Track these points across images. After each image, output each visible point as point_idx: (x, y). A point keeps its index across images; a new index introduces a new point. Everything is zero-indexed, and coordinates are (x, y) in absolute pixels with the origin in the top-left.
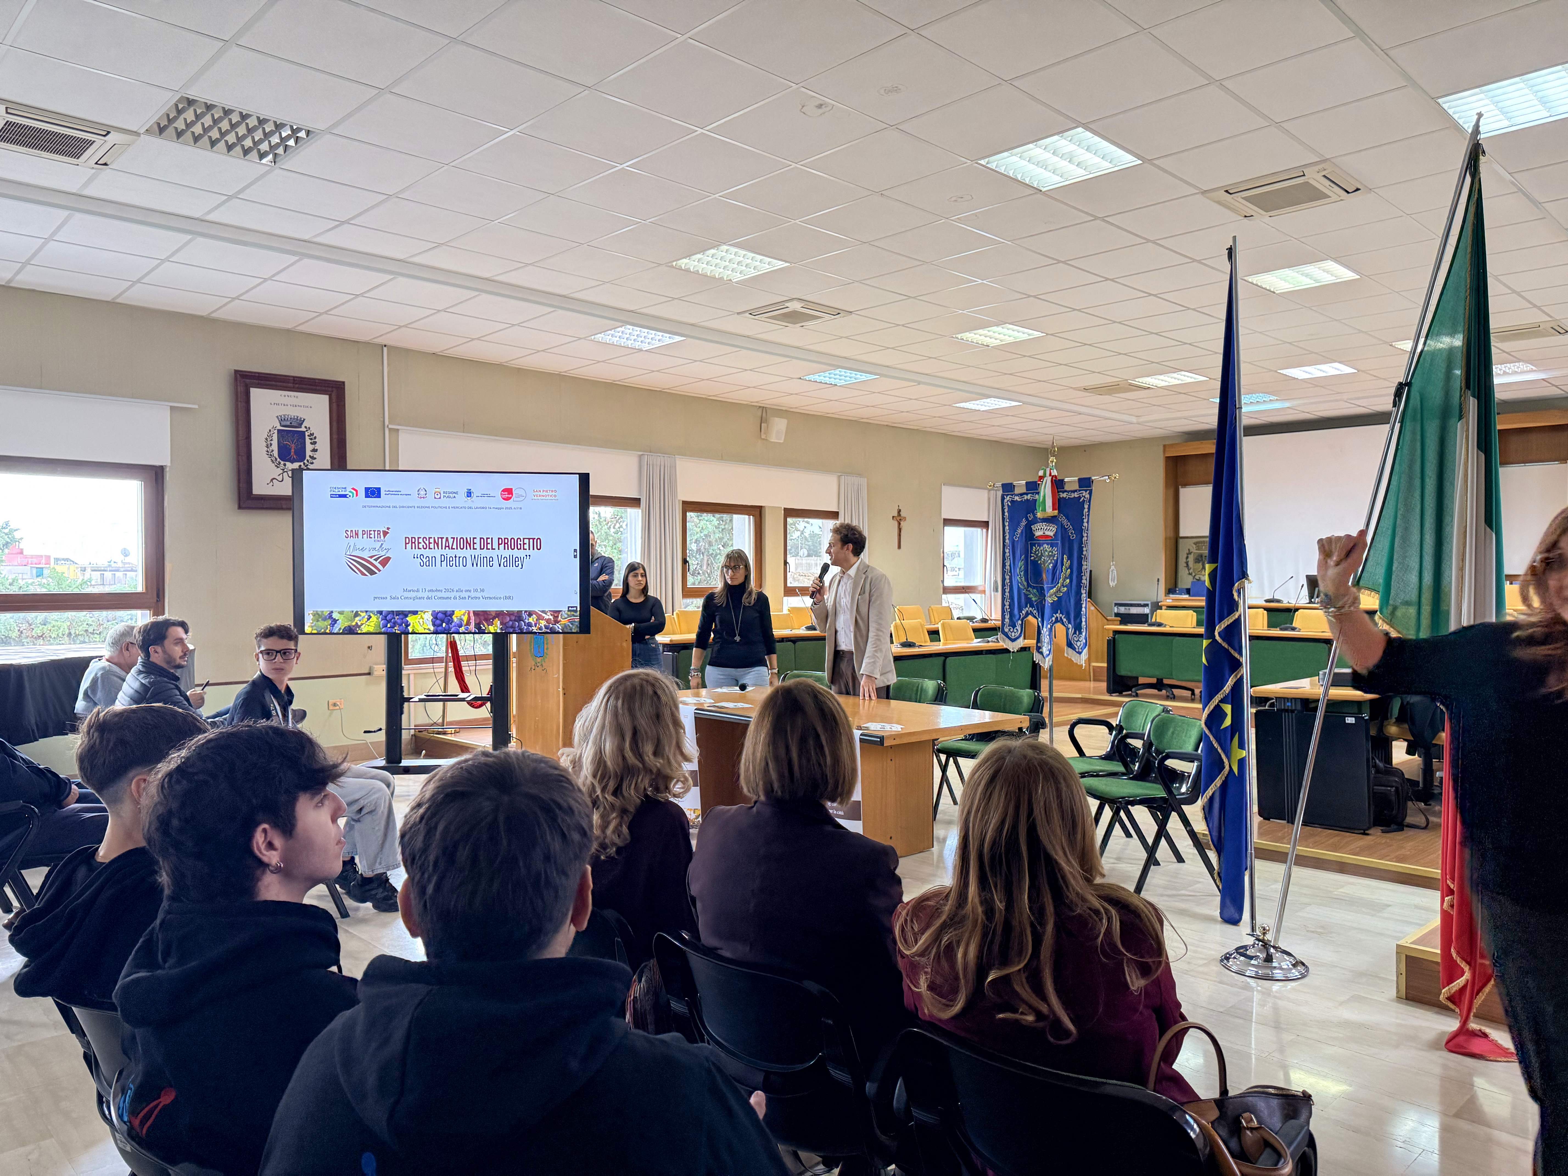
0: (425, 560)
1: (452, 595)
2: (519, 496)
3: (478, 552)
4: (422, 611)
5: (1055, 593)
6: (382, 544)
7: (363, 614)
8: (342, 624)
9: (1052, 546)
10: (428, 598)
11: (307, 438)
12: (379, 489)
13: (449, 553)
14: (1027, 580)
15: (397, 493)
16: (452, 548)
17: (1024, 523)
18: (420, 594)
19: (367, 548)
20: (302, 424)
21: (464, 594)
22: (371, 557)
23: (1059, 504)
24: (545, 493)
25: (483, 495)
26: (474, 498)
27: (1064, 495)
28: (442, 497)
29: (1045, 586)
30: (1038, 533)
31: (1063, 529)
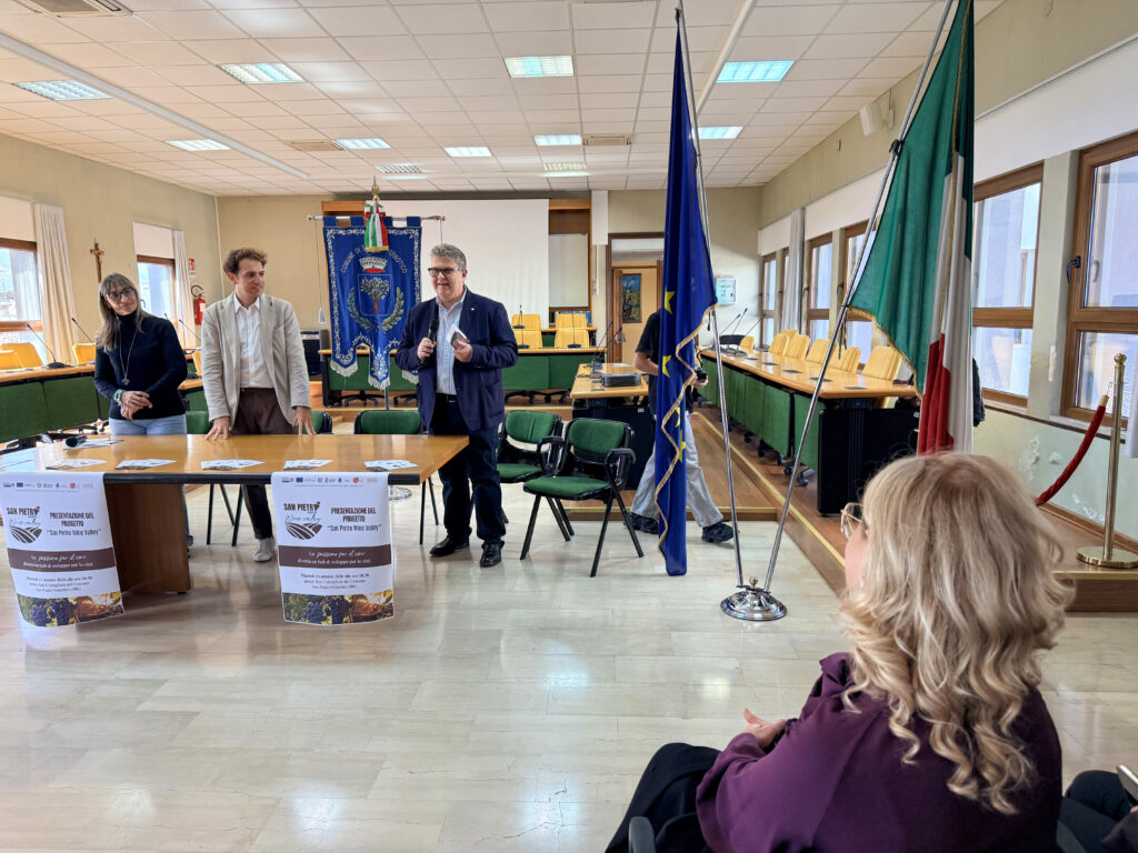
5: (389, 323)
9: (383, 278)
14: (358, 310)
17: (351, 256)
23: (389, 239)
27: (393, 232)
29: (378, 316)
30: (366, 267)
31: (392, 263)
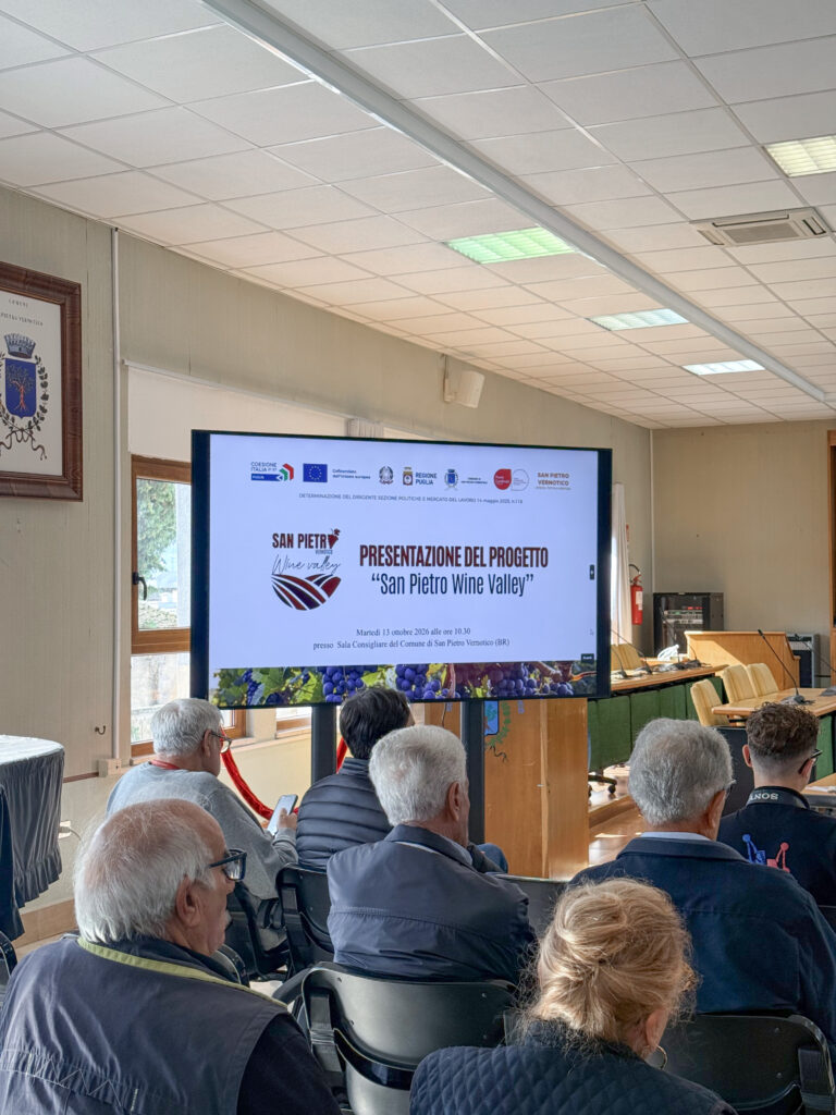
0: (388, 584)
1: (425, 639)
2: (519, 482)
3: (462, 570)
4: (382, 666)
6: (327, 558)
7: (297, 673)
8: (264, 690)
10: (392, 645)
11: (38, 375)
12: (324, 468)
13: (424, 571)
15: (350, 474)
16: (428, 565)
18: (380, 639)
19: (304, 563)
20: (31, 351)
21: (443, 638)
22: (311, 578)
24: (552, 479)
25: (472, 480)
26: (459, 485)
28: (414, 481)
